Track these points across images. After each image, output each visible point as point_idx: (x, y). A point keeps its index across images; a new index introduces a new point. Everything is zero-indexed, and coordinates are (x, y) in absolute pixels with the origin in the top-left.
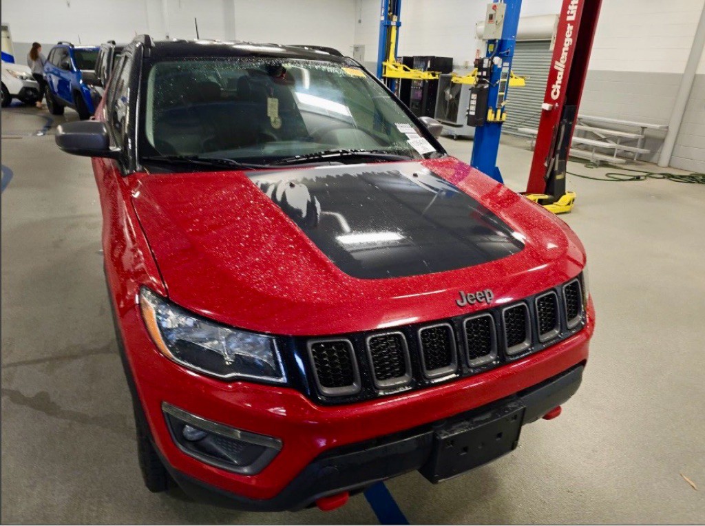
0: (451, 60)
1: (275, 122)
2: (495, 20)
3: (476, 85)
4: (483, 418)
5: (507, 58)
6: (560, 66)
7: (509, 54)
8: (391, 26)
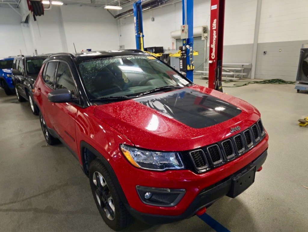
0: (162, 47)
1: (126, 80)
2: (184, 31)
3: (181, 57)
4: (245, 171)
5: (191, 45)
6: (213, 46)
7: (192, 44)
8: (140, 37)
